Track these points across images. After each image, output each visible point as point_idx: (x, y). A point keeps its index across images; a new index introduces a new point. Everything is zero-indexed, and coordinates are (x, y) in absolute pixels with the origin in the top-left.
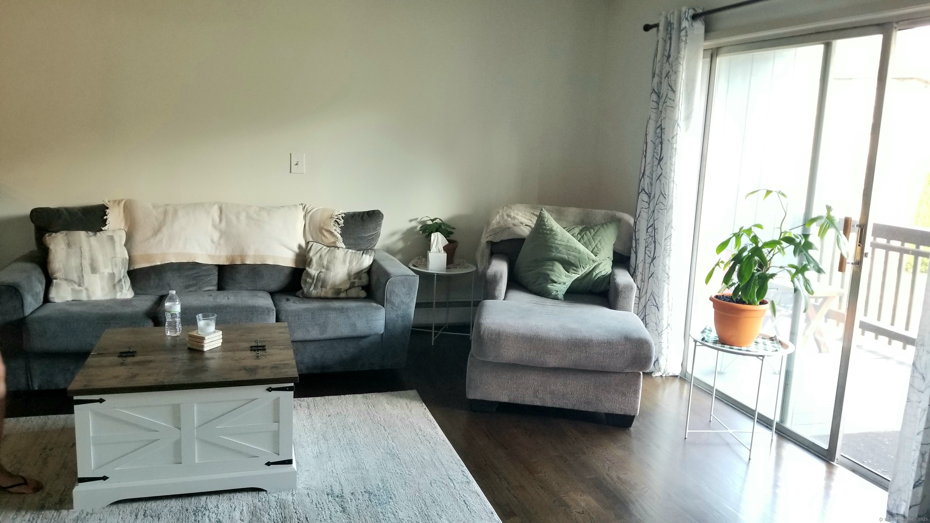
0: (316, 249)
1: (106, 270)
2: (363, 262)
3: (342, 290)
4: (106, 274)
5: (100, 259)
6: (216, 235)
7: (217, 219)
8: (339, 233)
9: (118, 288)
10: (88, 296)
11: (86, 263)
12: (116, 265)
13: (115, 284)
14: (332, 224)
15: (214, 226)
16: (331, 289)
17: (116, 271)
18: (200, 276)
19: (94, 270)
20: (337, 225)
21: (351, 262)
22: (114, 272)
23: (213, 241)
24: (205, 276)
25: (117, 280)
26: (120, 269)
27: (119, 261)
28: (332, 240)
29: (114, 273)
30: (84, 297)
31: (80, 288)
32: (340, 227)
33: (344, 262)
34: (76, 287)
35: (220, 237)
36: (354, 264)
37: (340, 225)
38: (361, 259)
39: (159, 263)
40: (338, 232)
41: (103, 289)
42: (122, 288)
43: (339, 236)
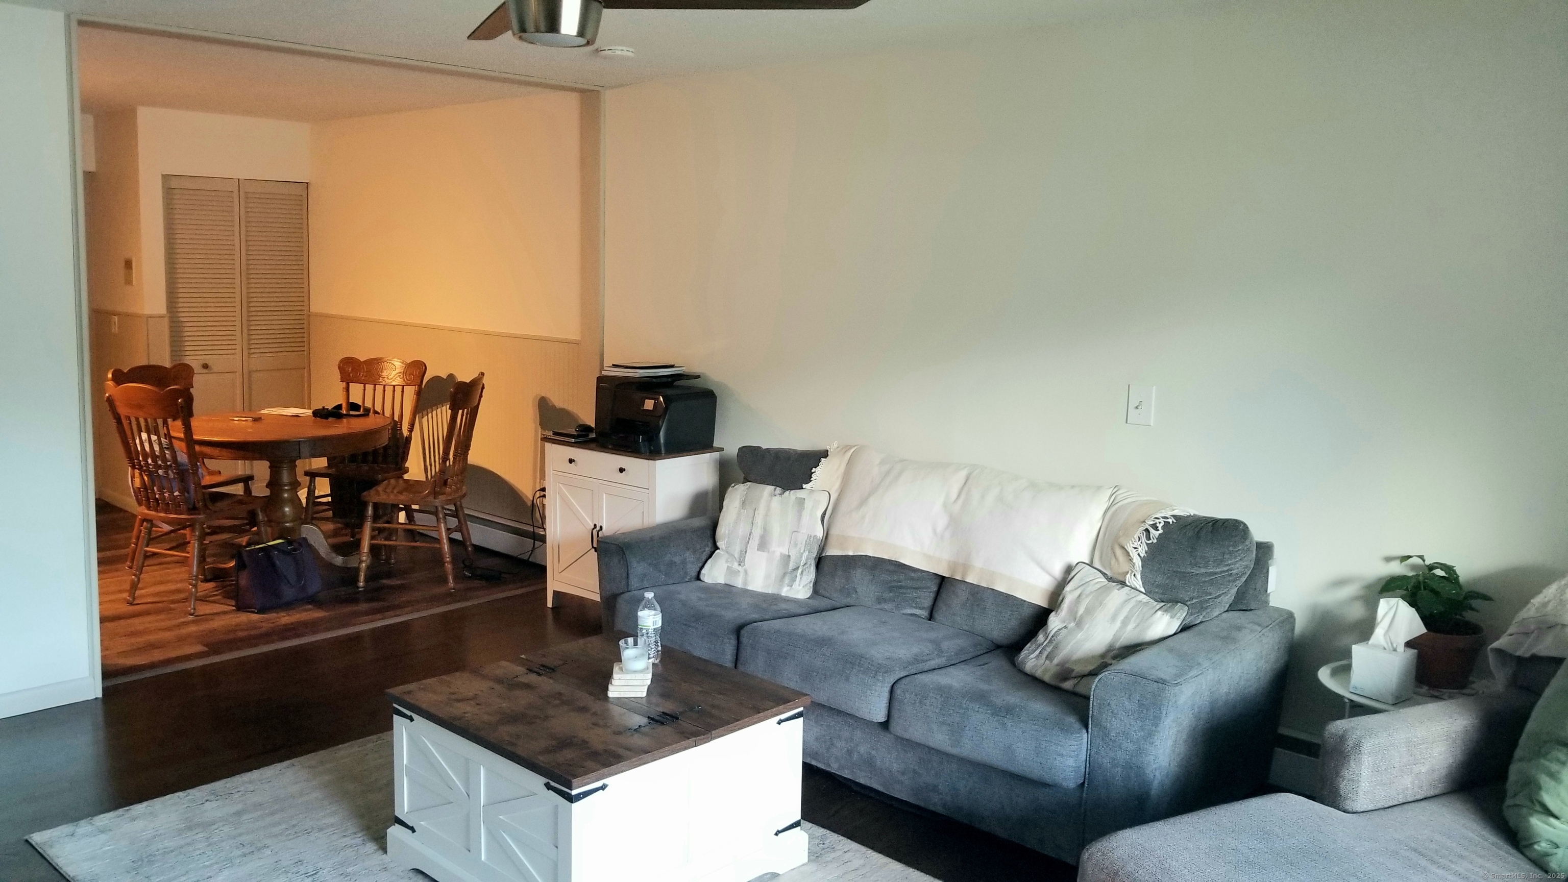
0: (1081, 580)
1: (779, 549)
2: (1149, 627)
3: (1074, 674)
4: (777, 555)
5: (776, 530)
6: (942, 522)
7: (954, 495)
8: (1142, 555)
9: (787, 580)
10: (745, 582)
11: (757, 532)
12: (796, 545)
13: (788, 572)
14: (1136, 537)
15: (945, 505)
16: (1057, 665)
17: (793, 554)
18: (901, 587)
19: (763, 545)
20: (1144, 539)
21: (1125, 622)
22: (790, 554)
23: (934, 531)
24: (912, 588)
25: (792, 566)
26: (802, 551)
27: (802, 538)
28: (1125, 567)
29: (789, 556)
30: (739, 583)
31: (740, 568)
32: (1147, 544)
33: (1114, 618)
34: (735, 565)
35: (947, 528)
36: (1130, 627)
37: (1150, 539)
38: (1147, 619)
39: (851, 553)
40: (1139, 554)
41: (767, 577)
42: (793, 580)
43: (1138, 562)
